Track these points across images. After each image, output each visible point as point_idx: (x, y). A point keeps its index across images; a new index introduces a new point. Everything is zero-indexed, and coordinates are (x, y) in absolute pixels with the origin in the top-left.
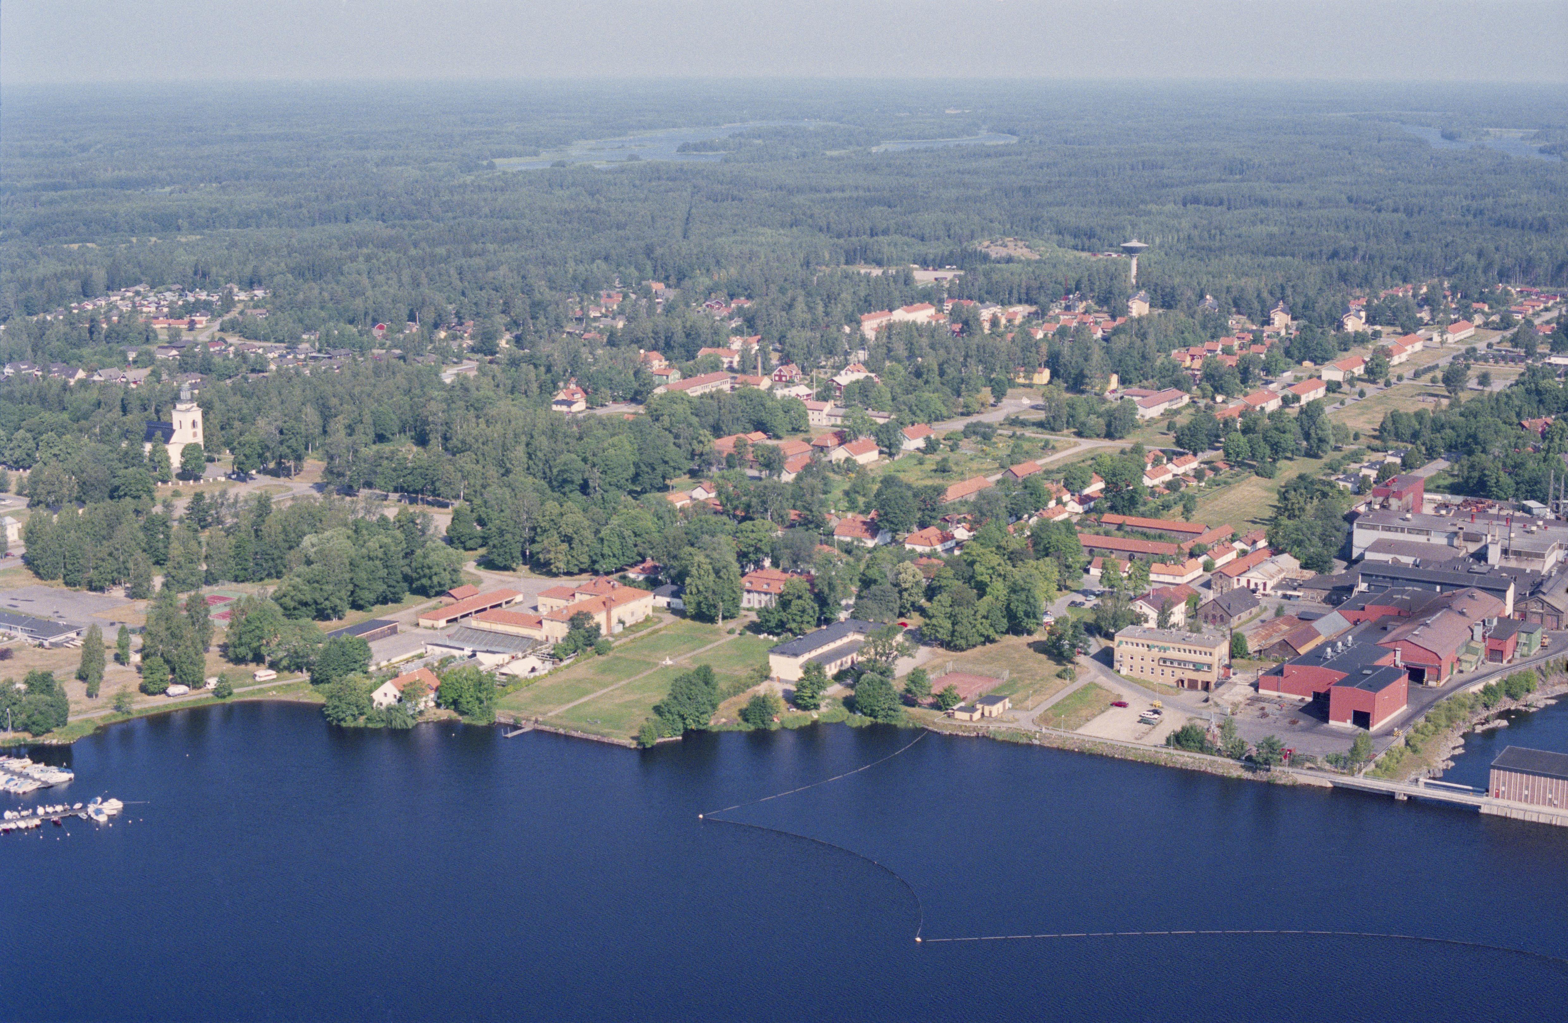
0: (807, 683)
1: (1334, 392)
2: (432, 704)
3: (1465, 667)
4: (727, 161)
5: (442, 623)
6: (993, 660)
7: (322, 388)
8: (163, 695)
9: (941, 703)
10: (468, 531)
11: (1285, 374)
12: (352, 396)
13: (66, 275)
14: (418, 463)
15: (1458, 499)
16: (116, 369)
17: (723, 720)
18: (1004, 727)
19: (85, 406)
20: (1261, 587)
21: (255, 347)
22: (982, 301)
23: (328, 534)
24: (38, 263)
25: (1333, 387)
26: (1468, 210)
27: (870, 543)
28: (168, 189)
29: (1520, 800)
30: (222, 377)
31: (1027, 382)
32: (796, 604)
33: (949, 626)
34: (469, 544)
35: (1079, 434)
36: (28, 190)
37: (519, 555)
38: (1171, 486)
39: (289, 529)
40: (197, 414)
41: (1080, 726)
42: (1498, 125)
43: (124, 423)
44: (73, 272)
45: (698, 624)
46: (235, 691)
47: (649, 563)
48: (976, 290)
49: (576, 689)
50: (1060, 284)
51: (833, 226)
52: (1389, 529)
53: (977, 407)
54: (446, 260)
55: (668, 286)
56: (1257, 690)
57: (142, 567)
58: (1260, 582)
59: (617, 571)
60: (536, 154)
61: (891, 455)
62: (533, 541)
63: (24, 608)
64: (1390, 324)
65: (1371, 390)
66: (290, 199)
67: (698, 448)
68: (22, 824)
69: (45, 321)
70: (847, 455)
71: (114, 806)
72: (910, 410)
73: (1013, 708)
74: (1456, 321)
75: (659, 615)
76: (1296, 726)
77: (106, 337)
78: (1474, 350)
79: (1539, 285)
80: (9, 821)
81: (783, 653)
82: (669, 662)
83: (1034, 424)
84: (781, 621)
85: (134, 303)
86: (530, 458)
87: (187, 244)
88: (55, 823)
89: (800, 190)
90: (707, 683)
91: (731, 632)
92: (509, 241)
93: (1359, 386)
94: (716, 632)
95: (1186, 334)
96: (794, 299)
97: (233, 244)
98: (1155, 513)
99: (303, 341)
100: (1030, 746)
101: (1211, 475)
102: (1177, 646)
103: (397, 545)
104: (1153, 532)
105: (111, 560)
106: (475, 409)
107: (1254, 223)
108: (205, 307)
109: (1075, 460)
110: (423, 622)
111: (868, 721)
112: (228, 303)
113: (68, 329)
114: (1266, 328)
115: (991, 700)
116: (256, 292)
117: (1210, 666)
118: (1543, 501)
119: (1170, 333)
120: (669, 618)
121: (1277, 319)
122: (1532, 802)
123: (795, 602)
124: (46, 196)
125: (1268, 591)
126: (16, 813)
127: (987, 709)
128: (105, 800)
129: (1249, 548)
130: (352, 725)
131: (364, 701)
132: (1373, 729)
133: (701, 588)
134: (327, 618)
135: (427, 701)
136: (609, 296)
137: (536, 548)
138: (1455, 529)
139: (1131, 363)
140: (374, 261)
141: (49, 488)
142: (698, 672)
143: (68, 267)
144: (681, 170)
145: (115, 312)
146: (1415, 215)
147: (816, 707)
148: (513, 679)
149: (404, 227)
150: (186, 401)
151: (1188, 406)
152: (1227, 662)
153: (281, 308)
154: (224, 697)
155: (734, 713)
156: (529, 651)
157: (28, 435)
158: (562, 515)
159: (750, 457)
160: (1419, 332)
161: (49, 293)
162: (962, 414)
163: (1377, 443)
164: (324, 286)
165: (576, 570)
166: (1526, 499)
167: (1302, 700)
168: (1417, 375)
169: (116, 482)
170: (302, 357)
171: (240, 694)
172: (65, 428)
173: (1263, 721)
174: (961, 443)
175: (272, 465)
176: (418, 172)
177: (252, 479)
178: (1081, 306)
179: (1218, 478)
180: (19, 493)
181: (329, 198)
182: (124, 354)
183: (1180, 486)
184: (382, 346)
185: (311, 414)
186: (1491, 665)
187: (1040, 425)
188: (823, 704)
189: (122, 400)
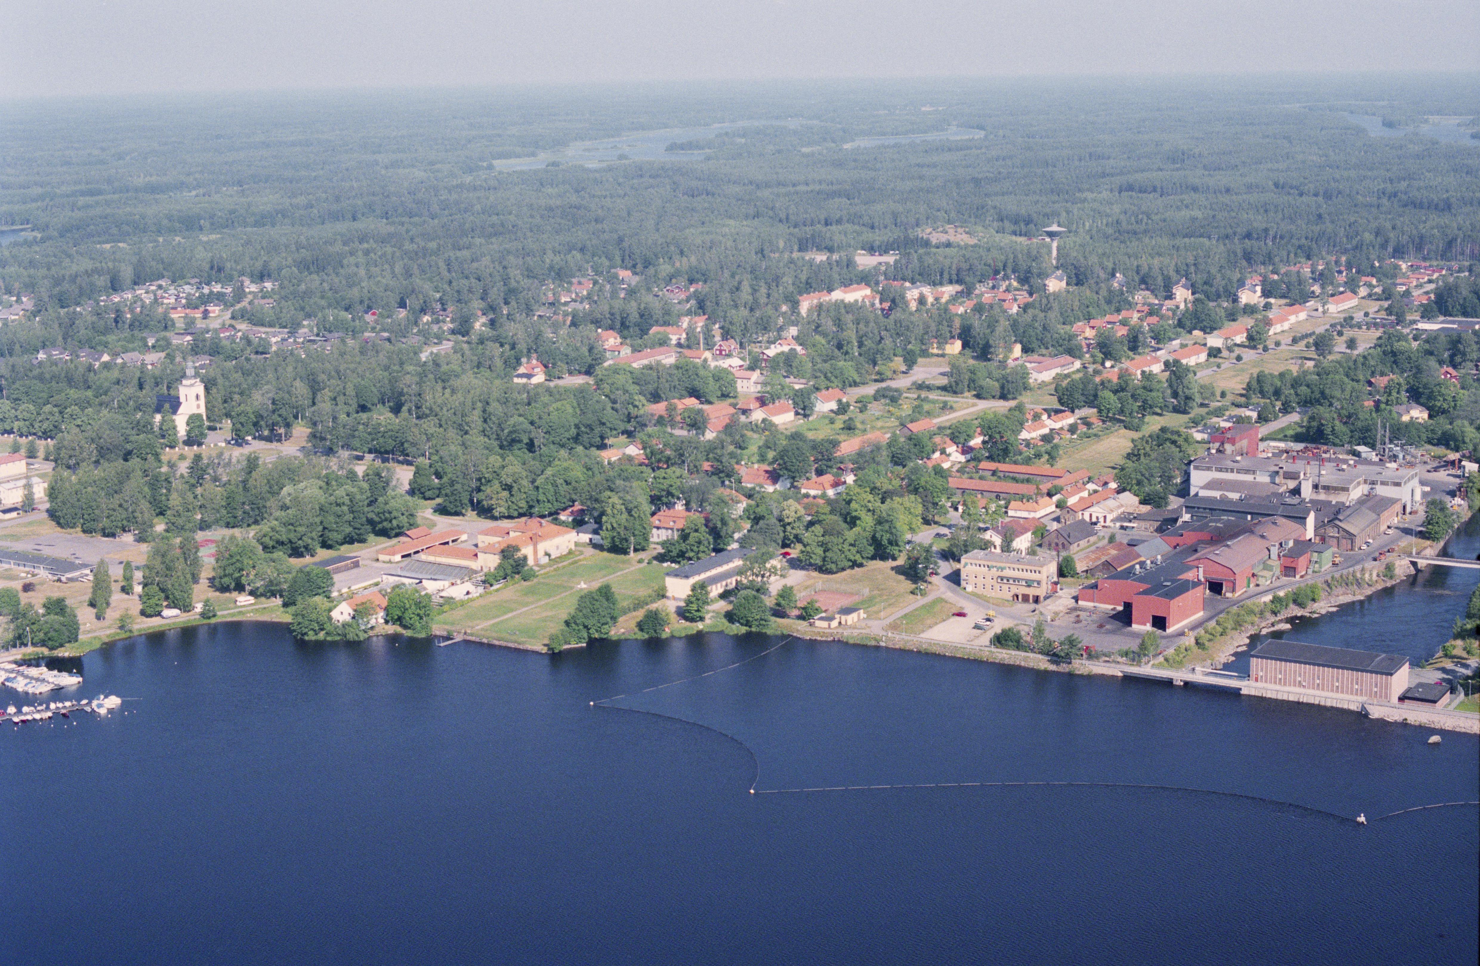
0: (694, 599)
1: (1215, 356)
2: (382, 621)
3: (1261, 581)
4: (708, 158)
5: (398, 558)
6: (859, 581)
7: (312, 366)
8: (159, 618)
9: (805, 615)
10: (427, 483)
11: (1174, 342)
12: (338, 372)
13: (96, 271)
14: (389, 427)
15: (1300, 446)
16: (137, 353)
17: (623, 630)
18: (856, 632)
19: (106, 384)
20: (1101, 520)
21: (260, 332)
22: (913, 282)
23: (302, 485)
24: (72, 262)
25: (1214, 353)
26: (1383, 193)
27: (770, 489)
28: (194, 193)
29: (1275, 683)
30: (228, 358)
31: (940, 352)
32: (693, 537)
33: (822, 553)
34: (428, 494)
35: (978, 396)
36: (68, 196)
37: (466, 501)
38: (1046, 439)
39: (272, 482)
40: (200, 389)
41: (923, 631)
42: (1439, 112)
43: (139, 397)
44: (102, 268)
45: (612, 555)
46: (219, 613)
47: (578, 507)
48: (910, 272)
49: (503, 607)
50: (989, 266)
51: (791, 217)
52: (1220, 470)
53: (889, 374)
54: (436, 252)
55: (635, 273)
56: (1077, 601)
57: (147, 515)
58: (1101, 516)
59: (550, 514)
60: (534, 155)
61: (805, 416)
62: (479, 490)
63: (46, 551)
64: (1283, 296)
65: (1249, 355)
66: (301, 200)
67: (634, 412)
68: (38, 716)
69: (74, 312)
70: (764, 416)
71: (113, 702)
72: (826, 377)
73: (869, 618)
74: (1342, 293)
75: (580, 549)
76: (1103, 630)
77: (130, 325)
78: (1352, 318)
79: (1430, 259)
80: (26, 714)
81: (676, 576)
82: (583, 585)
83: (938, 388)
84: (681, 551)
85: (155, 295)
86: (485, 421)
87: (207, 243)
88: (64, 715)
89: (767, 185)
90: (607, 600)
91: (640, 561)
92: (495, 235)
93: (1237, 351)
94: (628, 562)
95: (1090, 309)
96: (740, 283)
97: (248, 243)
98: (1028, 461)
99: (304, 327)
100: (877, 648)
101: (1084, 429)
102: (1012, 566)
103: (362, 494)
104: (1022, 476)
105: (120, 510)
106: (443, 381)
107: (1179, 208)
108: (220, 298)
109: (968, 418)
110: (382, 557)
111: (744, 630)
112: (240, 294)
113: (95, 318)
114: (1167, 302)
115: (847, 611)
116: (266, 284)
117: (1039, 583)
118: (1373, 447)
119: (1076, 308)
120: (590, 551)
121: (1178, 294)
122: (1285, 684)
123: (693, 535)
124: (82, 201)
125: (1108, 523)
126: (32, 708)
127: (843, 618)
128: (106, 697)
129: (1100, 489)
130: (313, 638)
131: (323, 619)
132: (1170, 630)
133: (615, 525)
134: (301, 555)
135: (378, 619)
136: (580, 283)
137: (481, 496)
138: (1277, 469)
139: (1033, 334)
140: (372, 255)
141: (72, 452)
142: (600, 590)
143: (98, 265)
144: (663, 168)
145: (139, 303)
146: (1334, 198)
147: (702, 619)
148: (449, 600)
149: (403, 224)
150: (190, 378)
151: (1078, 371)
152: (1055, 579)
153: (285, 298)
154: (209, 618)
155: (633, 624)
156: (467, 578)
157: (56, 409)
158: (503, 467)
159: (678, 419)
160: (1308, 304)
161: (81, 288)
162: (876, 381)
163: (1243, 400)
164: (325, 277)
165: (516, 514)
166: (1359, 445)
167: (1114, 609)
168: (1295, 341)
169: (129, 447)
170: (301, 340)
171: (223, 616)
172: (88, 402)
173: (1077, 625)
174: (870, 405)
175: (266, 433)
176: (422, 174)
177: (247, 444)
178: (1004, 285)
179: (1091, 431)
180: (47, 459)
181: (337, 199)
182: (144, 340)
183: (1053, 439)
184: (373, 329)
185: (301, 388)
186: (1285, 579)
187: (944, 389)
188: (708, 616)
189: (140, 379)
